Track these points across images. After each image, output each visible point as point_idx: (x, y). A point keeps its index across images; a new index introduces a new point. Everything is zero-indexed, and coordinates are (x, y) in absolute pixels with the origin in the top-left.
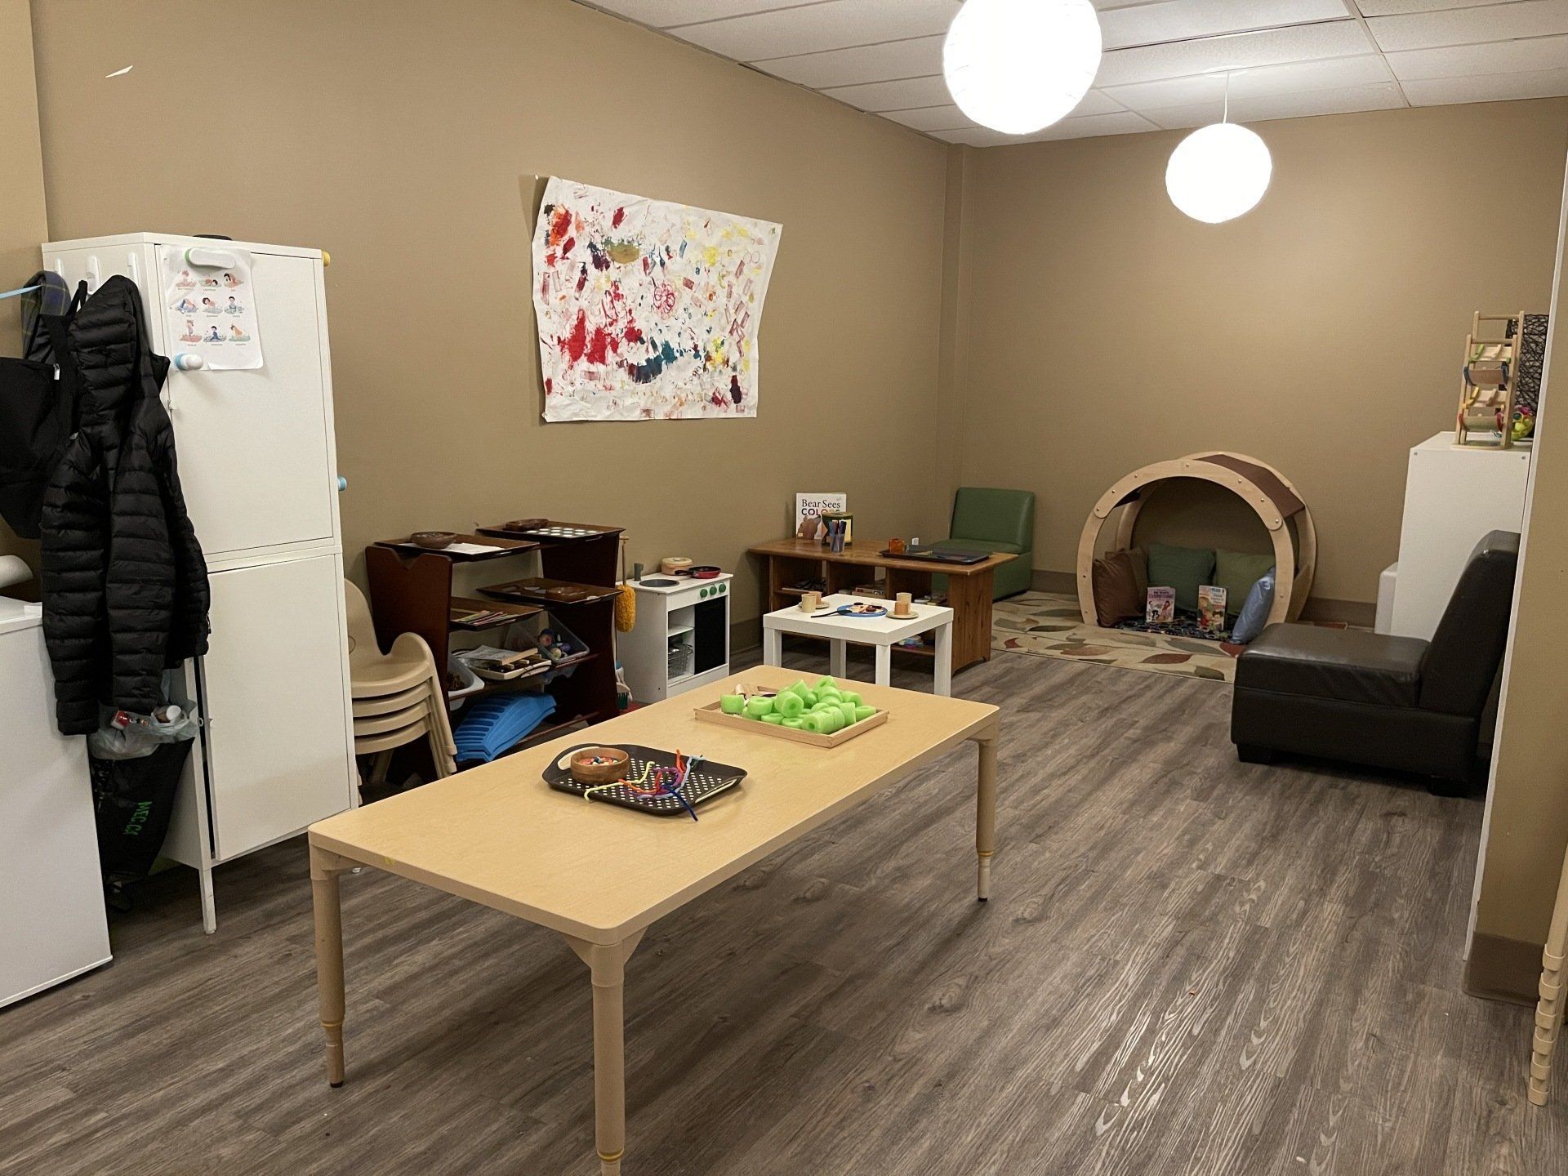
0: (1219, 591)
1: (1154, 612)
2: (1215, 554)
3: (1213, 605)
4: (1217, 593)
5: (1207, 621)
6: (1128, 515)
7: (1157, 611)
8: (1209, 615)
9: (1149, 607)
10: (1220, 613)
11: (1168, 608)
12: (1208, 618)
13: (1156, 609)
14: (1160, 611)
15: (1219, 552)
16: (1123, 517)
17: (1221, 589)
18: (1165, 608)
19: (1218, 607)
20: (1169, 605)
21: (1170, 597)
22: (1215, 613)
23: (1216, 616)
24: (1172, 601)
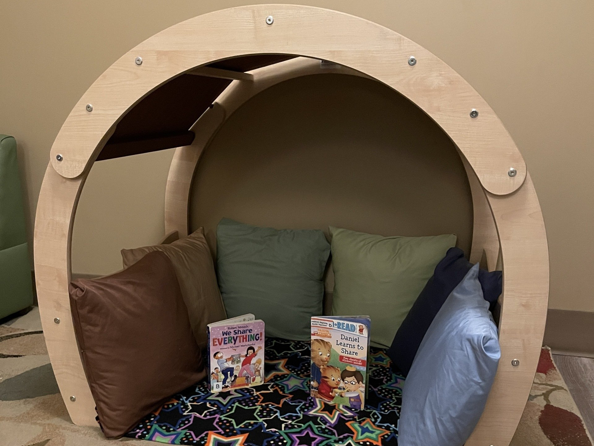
0: (353, 329)
1: (225, 372)
2: (328, 238)
3: (341, 358)
4: (348, 334)
5: (331, 389)
6: (180, 171)
7: (231, 370)
8: (333, 377)
9: (214, 364)
10: (356, 374)
11: (254, 361)
12: (332, 383)
13: (229, 365)
14: (237, 368)
15: (335, 233)
16: (171, 176)
17: (357, 325)
18: (247, 361)
19: (352, 362)
20: (254, 354)
21: (256, 338)
22: (345, 374)
23: (348, 379)
24: (260, 347)
